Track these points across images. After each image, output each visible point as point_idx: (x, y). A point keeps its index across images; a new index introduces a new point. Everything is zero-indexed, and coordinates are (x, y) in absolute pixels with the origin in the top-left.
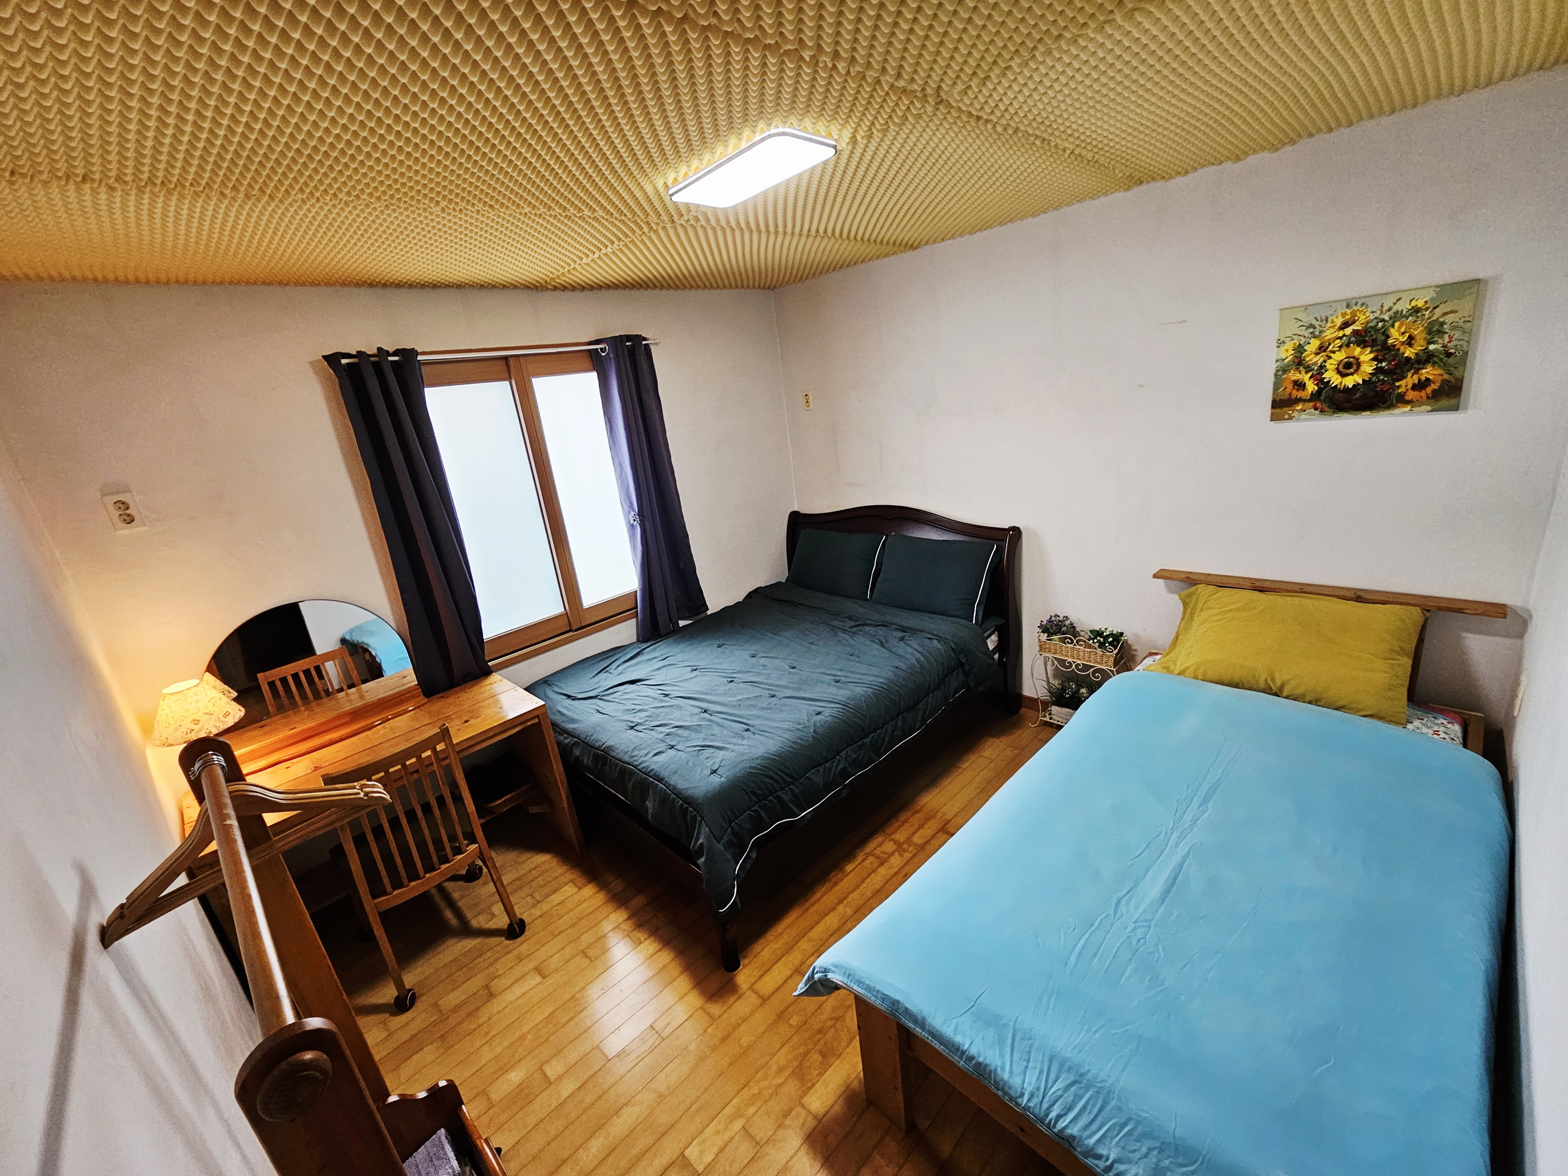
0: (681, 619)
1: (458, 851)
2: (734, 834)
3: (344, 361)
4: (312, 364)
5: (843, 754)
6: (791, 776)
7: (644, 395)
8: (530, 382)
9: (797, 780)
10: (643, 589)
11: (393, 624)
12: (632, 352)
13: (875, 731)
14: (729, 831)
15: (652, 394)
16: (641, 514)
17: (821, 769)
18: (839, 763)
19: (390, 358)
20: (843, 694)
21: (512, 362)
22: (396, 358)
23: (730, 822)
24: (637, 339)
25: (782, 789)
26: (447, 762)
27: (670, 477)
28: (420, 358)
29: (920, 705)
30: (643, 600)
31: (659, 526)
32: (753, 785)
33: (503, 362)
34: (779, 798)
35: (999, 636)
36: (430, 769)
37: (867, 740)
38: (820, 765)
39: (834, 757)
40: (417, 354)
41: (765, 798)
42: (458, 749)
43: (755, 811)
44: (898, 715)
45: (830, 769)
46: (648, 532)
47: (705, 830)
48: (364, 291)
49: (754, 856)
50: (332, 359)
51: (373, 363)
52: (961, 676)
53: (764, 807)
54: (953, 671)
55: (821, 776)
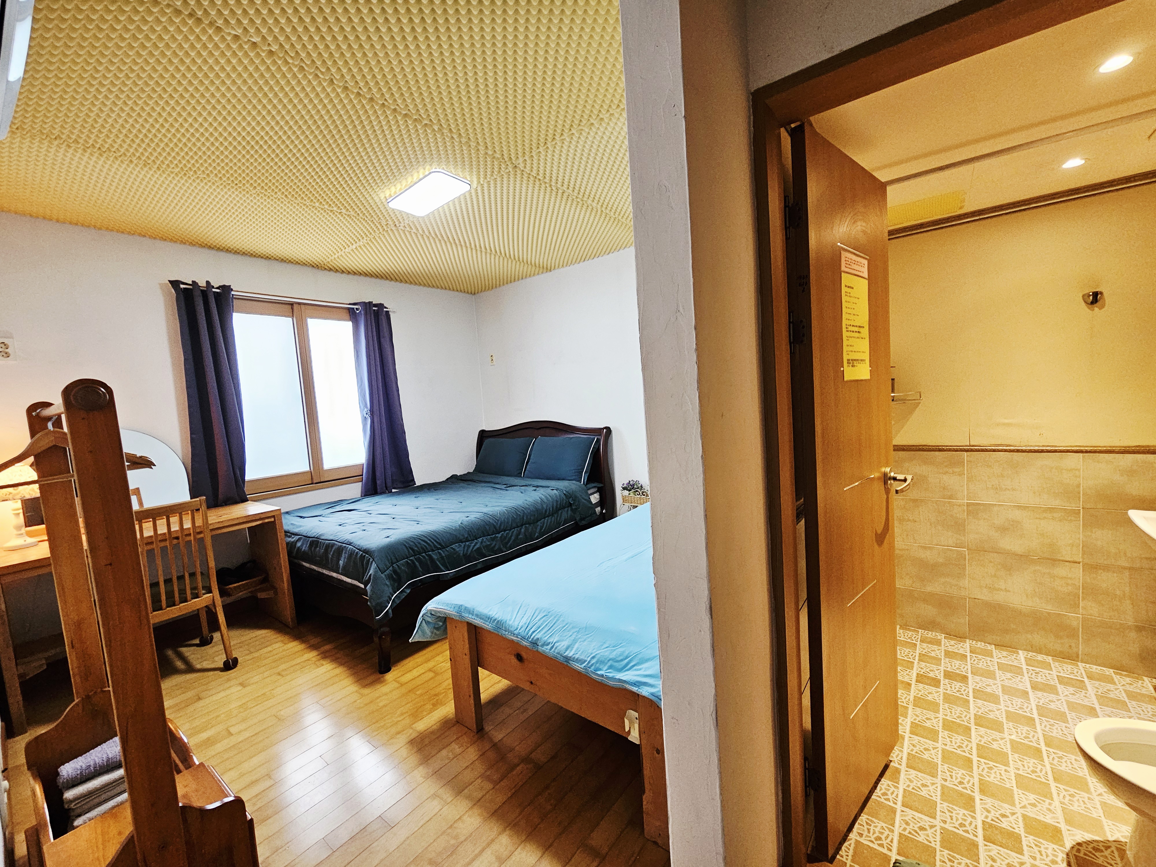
0: (394, 488)
1: (197, 596)
2: (395, 571)
3: (182, 286)
4: (161, 285)
5: (480, 540)
6: (440, 544)
7: (382, 340)
8: (306, 321)
9: (445, 548)
10: (368, 464)
11: (180, 456)
12: (377, 314)
13: (505, 531)
14: (391, 568)
15: (388, 339)
16: (372, 411)
18: (477, 544)
19: (214, 290)
20: (485, 510)
21: (295, 306)
22: (218, 290)
23: (392, 563)
24: (381, 306)
25: (433, 551)
26: (202, 535)
27: (396, 393)
28: (233, 293)
29: (539, 523)
30: (368, 472)
31: (384, 420)
32: (412, 543)
33: (290, 307)
34: (430, 556)
35: (600, 495)
36: (188, 538)
37: (499, 535)
38: (462, 543)
39: (473, 540)
40: (232, 290)
41: (420, 553)
42: (211, 527)
43: (411, 560)
44: (522, 525)
45: (469, 546)
46: (376, 424)
47: (374, 566)
48: (206, 251)
49: (408, 591)
50: (175, 284)
51: (202, 291)
52: (569, 512)
53: (418, 560)
54: (564, 508)
55: (462, 549)
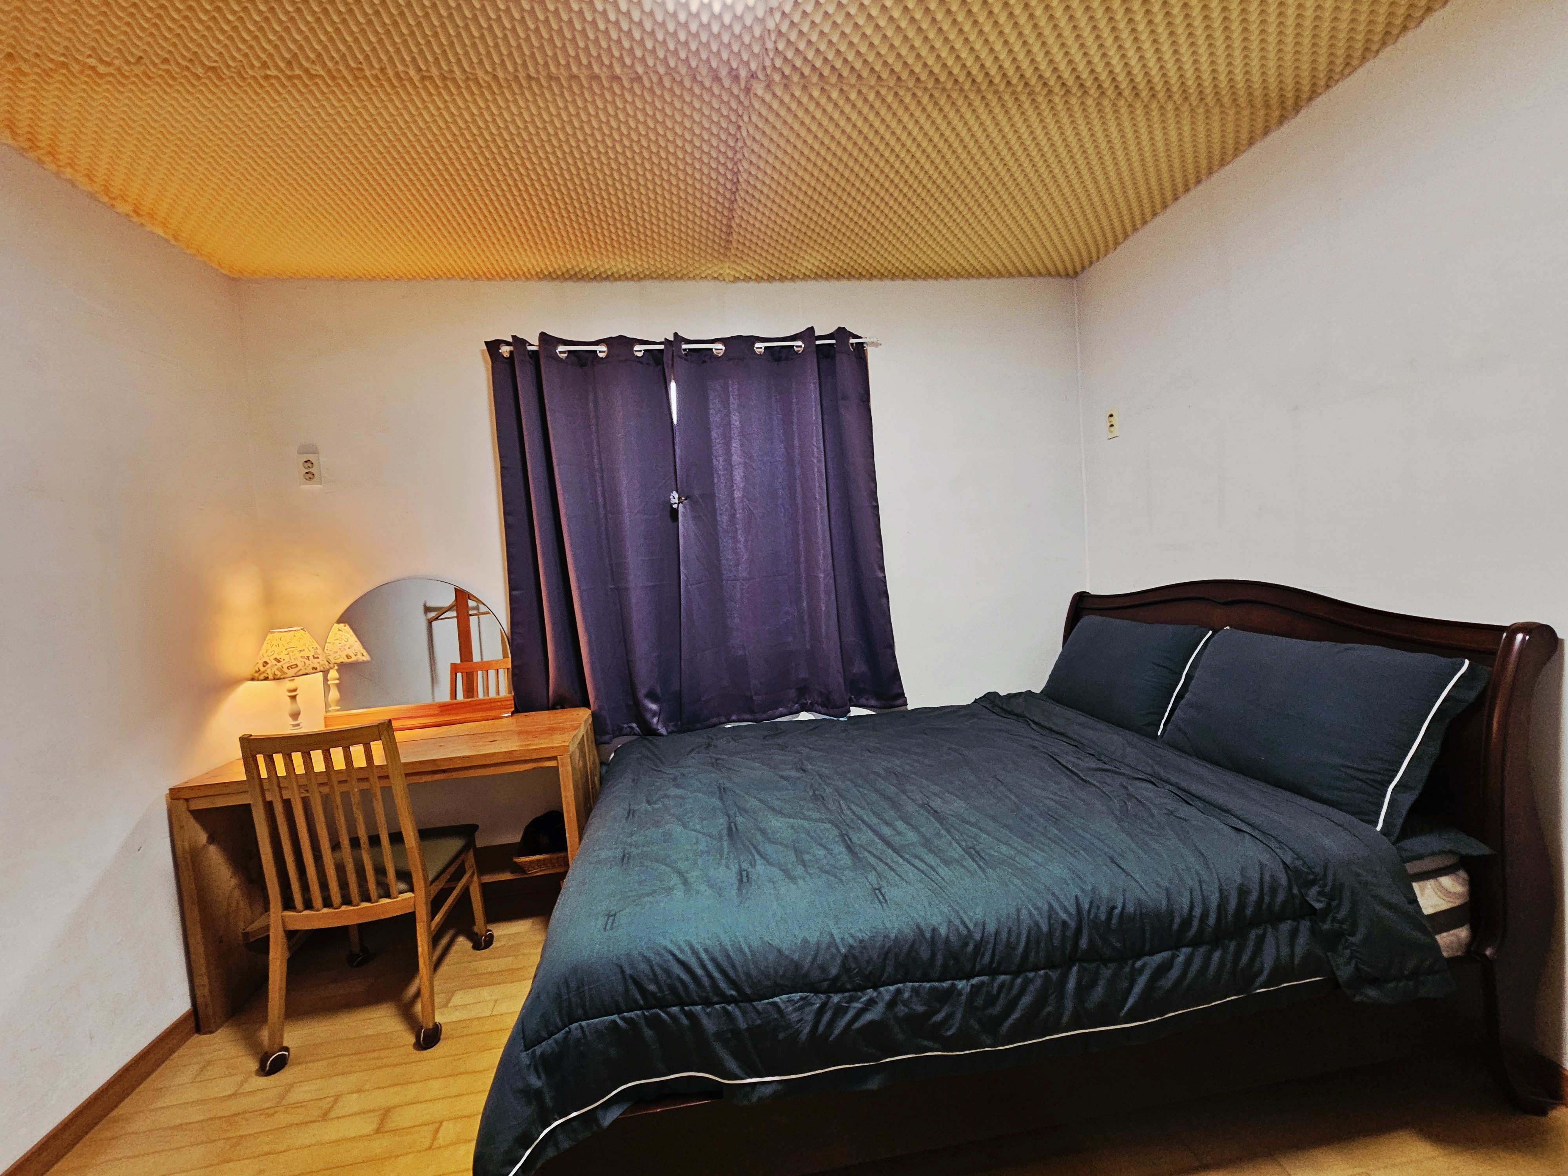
3: (504, 348)
5: (888, 990)
6: (736, 985)
9: (750, 1000)
17: (817, 1001)
25: (707, 1003)
37: (967, 986)
38: (816, 992)
39: (863, 989)
41: (661, 1004)
43: (630, 1020)
44: (1069, 962)
45: (840, 1010)
48: (545, 285)
50: (494, 346)
51: (530, 352)
52: (1302, 940)
53: (654, 1022)
54: (1276, 919)
55: (809, 1015)
